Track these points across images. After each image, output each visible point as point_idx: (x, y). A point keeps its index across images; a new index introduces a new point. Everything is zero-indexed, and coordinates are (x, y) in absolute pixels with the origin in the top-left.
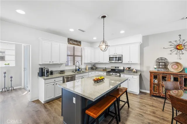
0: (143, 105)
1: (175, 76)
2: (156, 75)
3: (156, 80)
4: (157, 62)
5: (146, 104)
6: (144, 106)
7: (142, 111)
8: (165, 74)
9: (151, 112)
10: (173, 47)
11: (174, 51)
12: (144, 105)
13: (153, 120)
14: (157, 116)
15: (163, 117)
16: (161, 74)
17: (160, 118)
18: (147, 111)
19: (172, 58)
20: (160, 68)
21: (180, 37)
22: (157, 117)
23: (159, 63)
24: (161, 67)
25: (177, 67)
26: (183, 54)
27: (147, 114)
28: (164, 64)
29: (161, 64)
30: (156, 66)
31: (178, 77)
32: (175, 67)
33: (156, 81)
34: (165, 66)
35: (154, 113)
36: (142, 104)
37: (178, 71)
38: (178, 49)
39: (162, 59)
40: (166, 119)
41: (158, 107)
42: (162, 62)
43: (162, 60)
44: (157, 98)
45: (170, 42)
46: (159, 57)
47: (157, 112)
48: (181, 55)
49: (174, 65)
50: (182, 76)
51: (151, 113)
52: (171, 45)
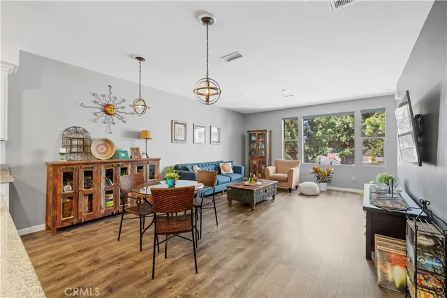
0: (54, 267)
1: (107, 166)
2: (70, 170)
3: (66, 186)
4: (64, 138)
5: (62, 258)
6: (61, 267)
7: (66, 280)
8: (90, 166)
9: (90, 265)
10: (100, 106)
11: (100, 114)
12: (59, 263)
13: (109, 277)
14: (106, 263)
15: (117, 256)
16: (83, 166)
17: (115, 262)
18: (79, 270)
19: (97, 130)
20: (74, 153)
21: (110, 90)
22: (110, 264)
23: (71, 139)
24: (74, 150)
25: (105, 149)
26: (114, 124)
27: (85, 276)
28: (82, 143)
29: (75, 142)
30: (65, 149)
31: (112, 168)
32: (102, 149)
33: (68, 189)
34: (85, 147)
35: (97, 262)
36: (51, 265)
37: (107, 157)
38: (107, 113)
39: (76, 130)
40: (123, 255)
41: (92, 245)
42: (78, 139)
43: (77, 132)
44: (72, 231)
45: (94, 95)
46: (71, 124)
47: (100, 257)
48: (112, 126)
49: (100, 145)
50: (119, 165)
51: (93, 267)
52: (95, 102)
